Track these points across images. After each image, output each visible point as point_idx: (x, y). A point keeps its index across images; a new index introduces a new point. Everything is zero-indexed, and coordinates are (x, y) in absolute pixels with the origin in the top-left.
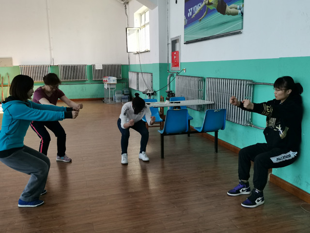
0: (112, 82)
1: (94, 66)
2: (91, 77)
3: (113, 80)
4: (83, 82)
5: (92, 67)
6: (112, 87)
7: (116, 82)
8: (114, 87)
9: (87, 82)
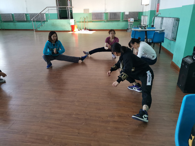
0: (131, 21)
1: (125, 13)
2: (123, 19)
3: (132, 20)
4: (119, 21)
5: (123, 13)
6: (131, 23)
7: (133, 21)
8: (132, 23)
9: (120, 21)
